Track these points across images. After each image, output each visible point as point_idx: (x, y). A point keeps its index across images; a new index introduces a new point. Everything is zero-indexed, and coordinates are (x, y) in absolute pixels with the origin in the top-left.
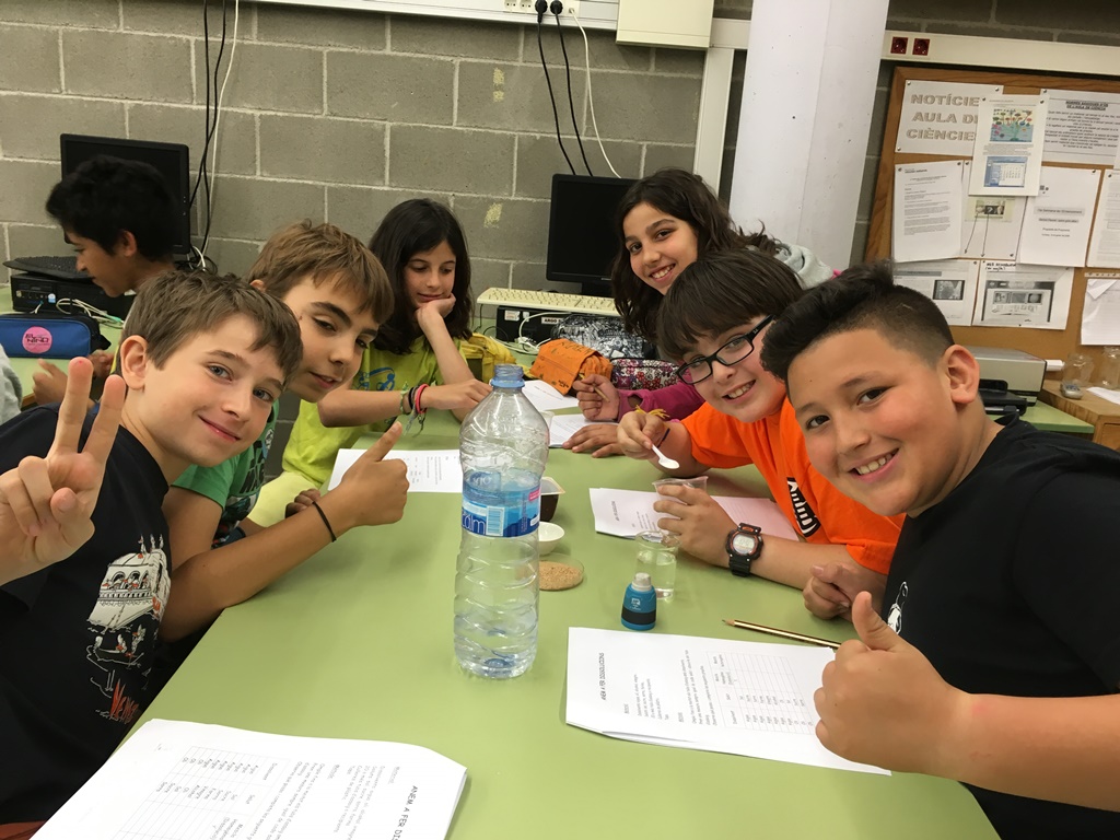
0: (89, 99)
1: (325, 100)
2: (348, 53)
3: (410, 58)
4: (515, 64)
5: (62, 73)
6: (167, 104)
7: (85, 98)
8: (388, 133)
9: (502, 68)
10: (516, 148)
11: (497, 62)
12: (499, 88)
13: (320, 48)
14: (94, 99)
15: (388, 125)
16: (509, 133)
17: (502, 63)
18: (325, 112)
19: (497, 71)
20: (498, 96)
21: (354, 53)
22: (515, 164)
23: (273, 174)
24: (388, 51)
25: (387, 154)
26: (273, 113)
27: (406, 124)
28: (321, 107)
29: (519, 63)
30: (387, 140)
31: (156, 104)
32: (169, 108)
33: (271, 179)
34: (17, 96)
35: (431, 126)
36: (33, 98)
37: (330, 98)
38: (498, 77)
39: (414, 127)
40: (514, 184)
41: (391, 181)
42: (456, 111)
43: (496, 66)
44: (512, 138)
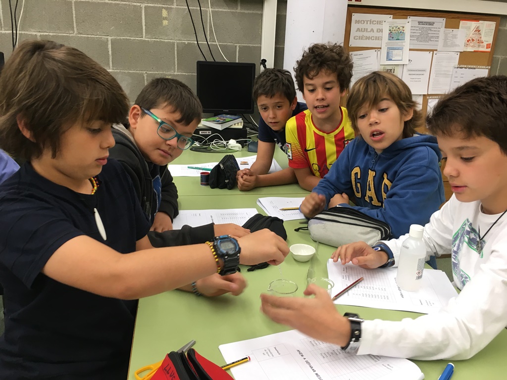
1: (75, 26)
2: (85, 2)
4: (172, 7)
8: (110, 42)
9: (166, 9)
10: (176, 48)
11: (163, 6)
12: (165, 19)
15: (110, 38)
16: (171, 41)
17: (166, 6)
18: (76, 32)
19: (164, 10)
20: (165, 22)
21: (88, 1)
22: (176, 57)
25: (110, 53)
26: (47, 34)
27: (119, 38)
28: (73, 30)
29: (174, 6)
30: (110, 46)
35: (132, 38)
37: (77, 25)
38: (165, 13)
39: (123, 39)
40: (176, 66)
41: (113, 66)
42: (144, 31)
43: (163, 8)
44: (173, 44)
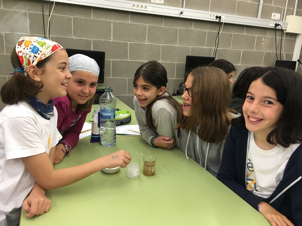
1: (231, 45)
2: (237, 34)
3: (248, 35)
4: (266, 36)
5: (178, 40)
6: (199, 47)
7: (182, 46)
8: (242, 52)
9: (264, 37)
10: (264, 55)
11: (263, 36)
12: (263, 42)
13: (232, 33)
14: (184, 46)
15: (242, 50)
16: (263, 51)
17: (264, 36)
18: (231, 48)
19: (263, 38)
20: (263, 43)
21: (238, 34)
22: (264, 58)
24: (244, 34)
25: (241, 57)
27: (246, 50)
28: (230, 47)
29: (267, 36)
30: (242, 54)
31: (197, 47)
32: (200, 48)
34: (167, 46)
35: (250, 50)
37: (232, 45)
38: (263, 39)
40: (263, 62)
41: (241, 63)
42: (255, 47)
43: (263, 37)
44: (264, 52)
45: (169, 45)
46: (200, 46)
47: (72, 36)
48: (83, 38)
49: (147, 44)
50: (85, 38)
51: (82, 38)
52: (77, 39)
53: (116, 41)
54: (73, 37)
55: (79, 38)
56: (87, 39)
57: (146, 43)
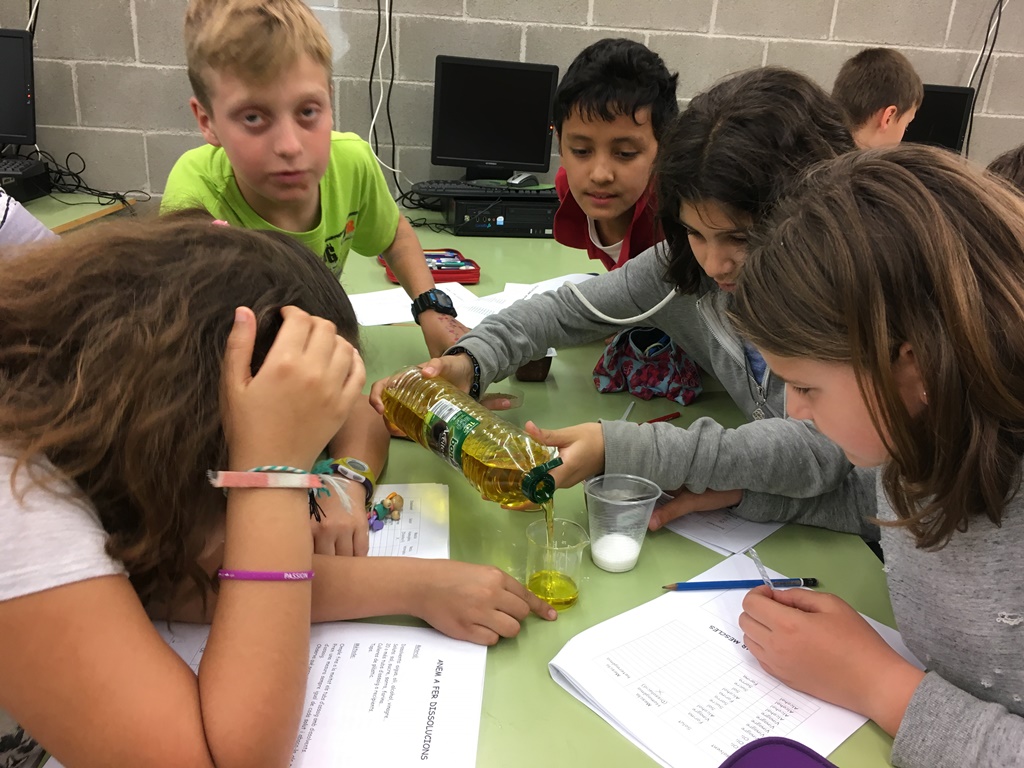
0: (852, 44)
5: (833, 21)
6: (920, 49)
7: (847, 45)
14: (856, 44)
23: (997, 111)
31: (911, 48)
33: (994, 116)
34: (787, 44)
36: (801, 44)
45: (796, 40)
46: (920, 46)
47: (464, 14)
48: (497, 22)
49: (714, 39)
50: (502, 22)
51: (491, 21)
52: (476, 23)
53: (602, 29)
54: (464, 19)
55: (482, 21)
56: (510, 23)
57: (710, 36)
